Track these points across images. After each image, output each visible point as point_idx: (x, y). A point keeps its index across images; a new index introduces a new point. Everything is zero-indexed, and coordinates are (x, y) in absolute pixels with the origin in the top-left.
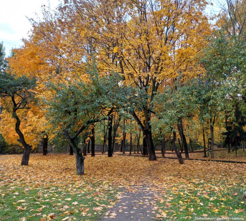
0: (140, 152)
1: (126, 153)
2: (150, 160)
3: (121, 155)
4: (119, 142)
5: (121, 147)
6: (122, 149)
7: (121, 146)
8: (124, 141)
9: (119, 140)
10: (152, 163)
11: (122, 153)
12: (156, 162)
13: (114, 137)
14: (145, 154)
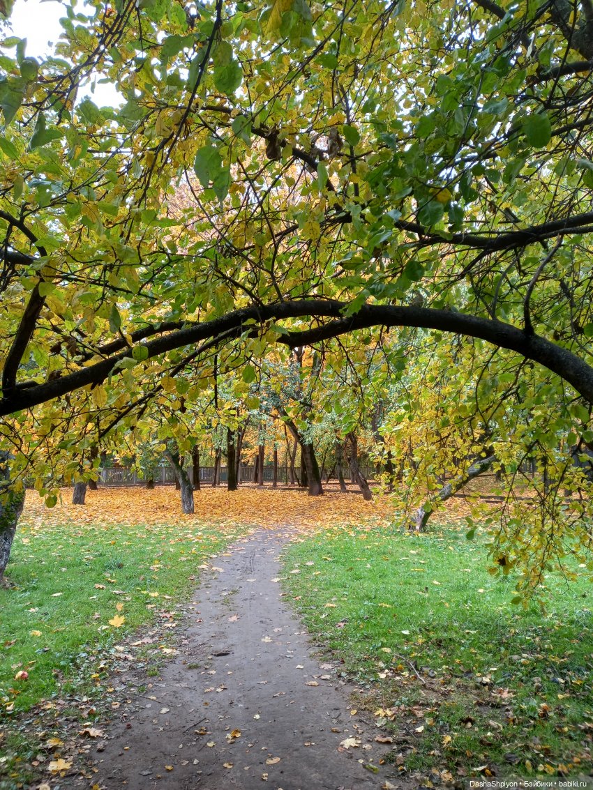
0: (296, 483)
1: (265, 484)
2: (311, 493)
3: (254, 488)
4: (251, 459)
5: (254, 473)
6: (256, 475)
7: (254, 470)
8: (260, 457)
9: (249, 455)
10: (312, 499)
11: (257, 484)
12: (322, 498)
13: (239, 449)
14: (304, 483)
